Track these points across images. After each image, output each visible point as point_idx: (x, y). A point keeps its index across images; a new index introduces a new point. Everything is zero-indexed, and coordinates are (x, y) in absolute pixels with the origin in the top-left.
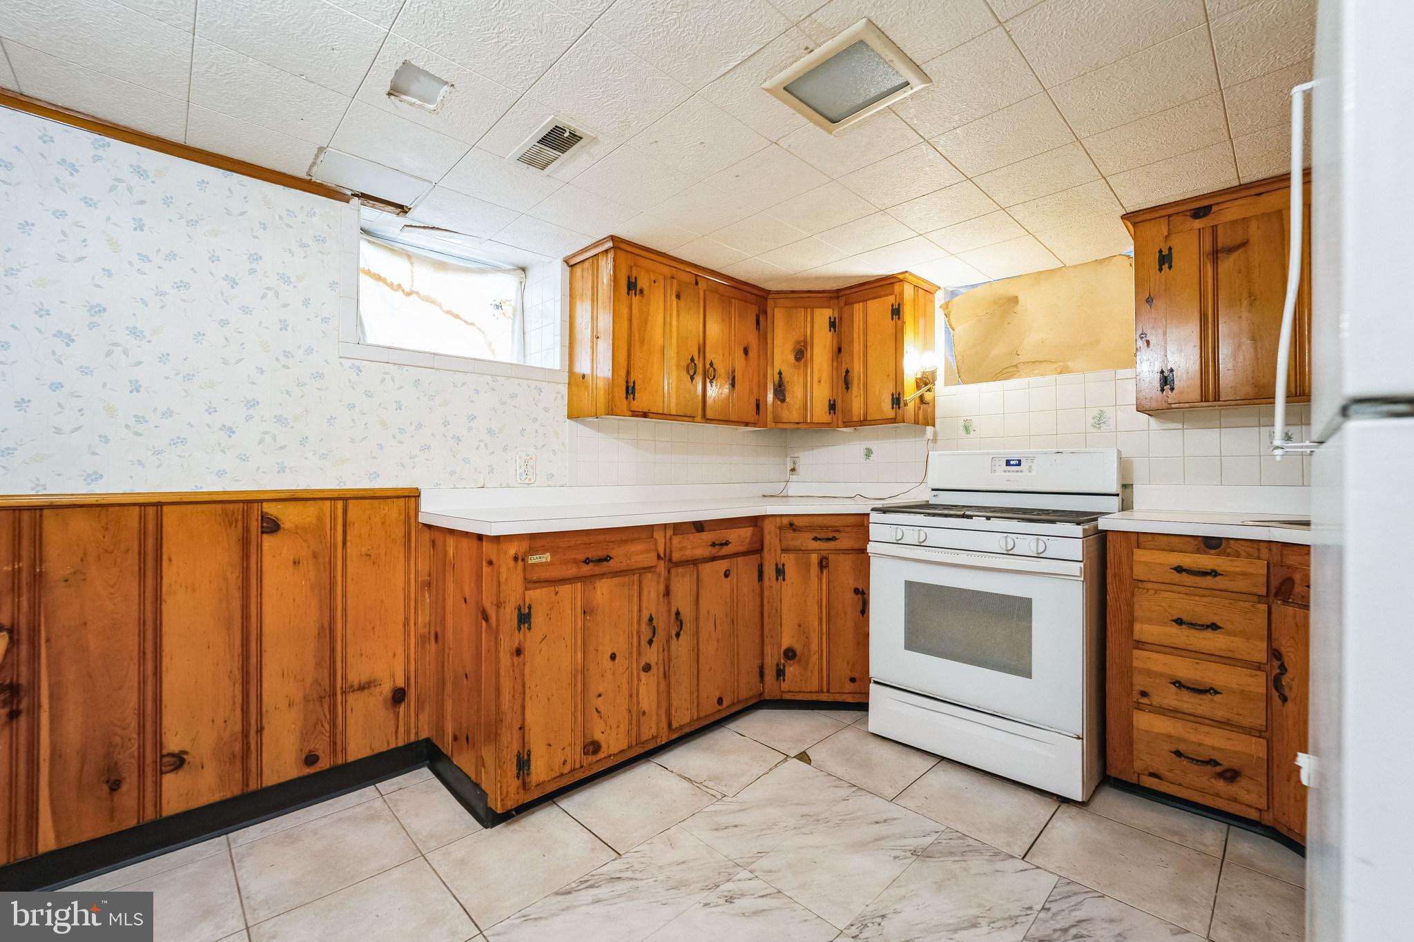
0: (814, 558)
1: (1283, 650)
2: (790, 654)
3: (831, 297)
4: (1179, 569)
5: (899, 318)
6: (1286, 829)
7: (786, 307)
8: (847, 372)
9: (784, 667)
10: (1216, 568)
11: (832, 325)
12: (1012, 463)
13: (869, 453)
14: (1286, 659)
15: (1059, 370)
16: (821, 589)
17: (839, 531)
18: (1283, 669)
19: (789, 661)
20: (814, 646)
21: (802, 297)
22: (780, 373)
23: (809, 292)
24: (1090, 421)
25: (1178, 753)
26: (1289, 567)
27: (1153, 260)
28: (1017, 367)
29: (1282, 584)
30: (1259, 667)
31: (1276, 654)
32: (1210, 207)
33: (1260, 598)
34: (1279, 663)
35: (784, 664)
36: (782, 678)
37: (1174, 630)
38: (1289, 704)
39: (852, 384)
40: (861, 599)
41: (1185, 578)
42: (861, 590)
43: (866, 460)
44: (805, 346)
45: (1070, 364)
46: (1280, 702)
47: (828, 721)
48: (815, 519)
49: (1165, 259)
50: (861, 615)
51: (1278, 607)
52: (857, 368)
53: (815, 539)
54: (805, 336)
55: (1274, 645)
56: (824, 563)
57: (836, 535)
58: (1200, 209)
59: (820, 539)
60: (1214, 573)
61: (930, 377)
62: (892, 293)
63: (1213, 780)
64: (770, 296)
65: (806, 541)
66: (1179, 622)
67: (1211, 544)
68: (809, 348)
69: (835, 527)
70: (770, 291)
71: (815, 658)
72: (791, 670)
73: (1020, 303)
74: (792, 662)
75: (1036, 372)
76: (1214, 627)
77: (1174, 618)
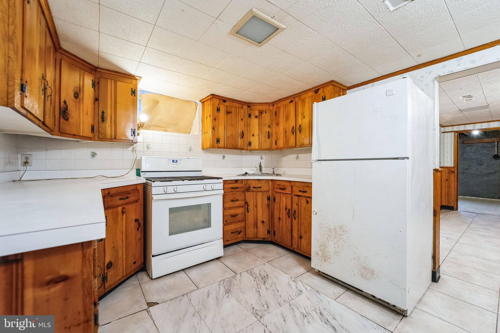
0: (120, 209)
1: (248, 202)
2: (110, 265)
3: (92, 69)
4: (232, 188)
5: (135, 96)
6: (247, 239)
7: (69, 63)
8: (103, 112)
9: (107, 275)
10: (238, 187)
11: (94, 85)
12: (174, 161)
13: (94, 155)
14: (248, 203)
15: (164, 130)
16: (123, 224)
17: (129, 193)
18: (248, 206)
19: (109, 270)
20: (120, 255)
21: (78, 62)
22: (65, 102)
23: (84, 61)
24: (188, 149)
25: (232, 233)
26: (249, 184)
27: (216, 109)
28: (150, 126)
29: (248, 188)
30: (243, 207)
31: (246, 203)
32: (226, 101)
33: (243, 192)
34: (247, 205)
35: (107, 273)
36: (106, 281)
37: (231, 203)
38: (249, 212)
39: (106, 119)
40: (137, 224)
41: (233, 190)
42: (137, 219)
43: (92, 158)
44: (80, 91)
45: (167, 129)
46: (247, 213)
47: (130, 288)
48: (119, 189)
49: (218, 110)
50: (137, 231)
51: (247, 193)
52: (109, 112)
53: (120, 199)
54: (80, 85)
55: (246, 201)
56: (124, 210)
57: (128, 195)
58: (224, 100)
59: (123, 199)
60: (237, 188)
61: (142, 125)
62: (132, 83)
63: (237, 236)
64: (59, 51)
65: (117, 201)
66: (232, 201)
67: (236, 181)
68: (81, 92)
69: (128, 191)
70: (62, 48)
71: (120, 262)
72: (110, 273)
73: (159, 104)
74: (110, 269)
76: (238, 200)
77: (231, 200)
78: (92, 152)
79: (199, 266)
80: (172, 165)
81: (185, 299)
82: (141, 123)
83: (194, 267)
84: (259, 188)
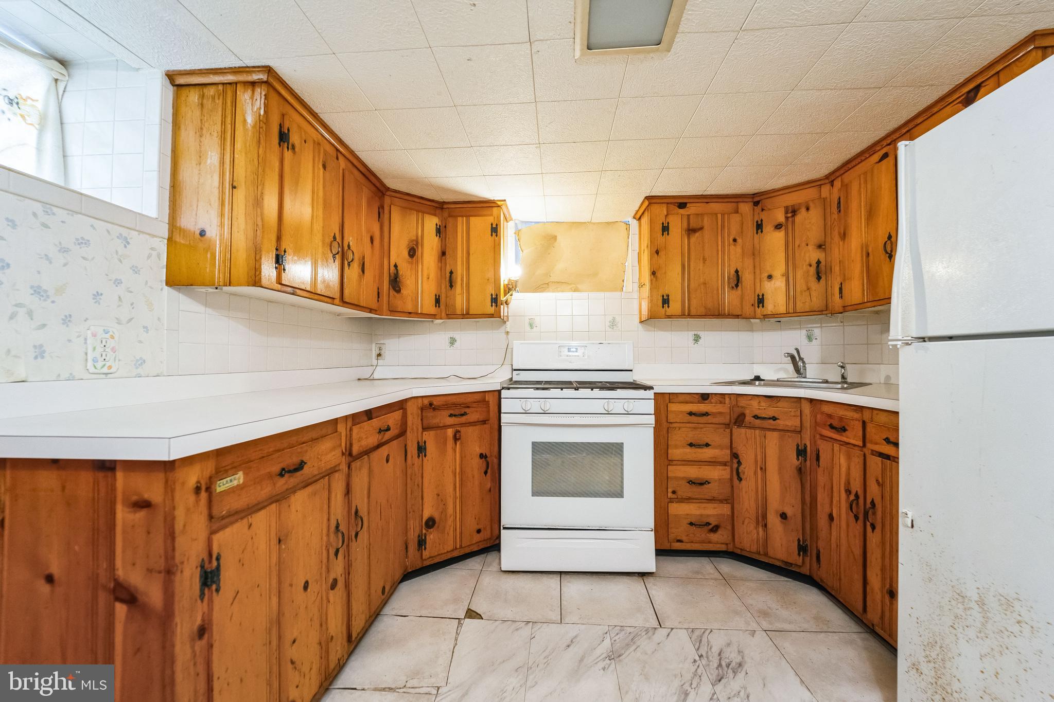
0: (450, 432)
1: (739, 453)
2: (431, 523)
3: (436, 207)
4: (691, 414)
5: (497, 236)
6: (740, 551)
7: (401, 207)
8: (451, 273)
9: (425, 537)
10: (708, 411)
11: (438, 231)
12: (572, 350)
13: (453, 341)
14: (741, 457)
15: (573, 289)
16: (455, 459)
17: (468, 407)
18: (739, 463)
19: (429, 530)
20: (450, 510)
21: (414, 201)
22: (396, 266)
23: (422, 198)
24: (608, 324)
25: (691, 524)
26: (742, 407)
27: (659, 228)
28: (548, 285)
29: (738, 417)
30: (725, 464)
31: (735, 456)
32: (686, 204)
33: (727, 425)
34: (737, 460)
35: (425, 534)
36: (423, 547)
37: (689, 450)
38: (743, 482)
39: (456, 283)
40: (485, 462)
41: (694, 418)
42: (484, 454)
43: (450, 347)
44: (417, 244)
45: (580, 286)
46: (738, 482)
47: (464, 573)
48: (449, 398)
49: (665, 229)
50: (484, 475)
51: (736, 430)
52: (460, 271)
53: (451, 415)
54: (417, 237)
55: (734, 451)
56: (457, 436)
57: (467, 410)
58: (681, 203)
59: (455, 416)
60: (706, 414)
61: (514, 284)
62: (492, 215)
63: (708, 535)
64: (388, 193)
65: (443, 418)
66: (691, 445)
67: (705, 397)
68: (420, 248)
69: (466, 404)
70: (389, 188)
71: (450, 521)
72: (432, 537)
73: (557, 240)
74: (432, 530)
75: (559, 289)
76: (707, 445)
77: (689, 443)
78: (451, 338)
79: (595, 578)
80: (567, 358)
81: (527, 631)
82: (512, 281)
83: (585, 576)
84: (771, 421)
